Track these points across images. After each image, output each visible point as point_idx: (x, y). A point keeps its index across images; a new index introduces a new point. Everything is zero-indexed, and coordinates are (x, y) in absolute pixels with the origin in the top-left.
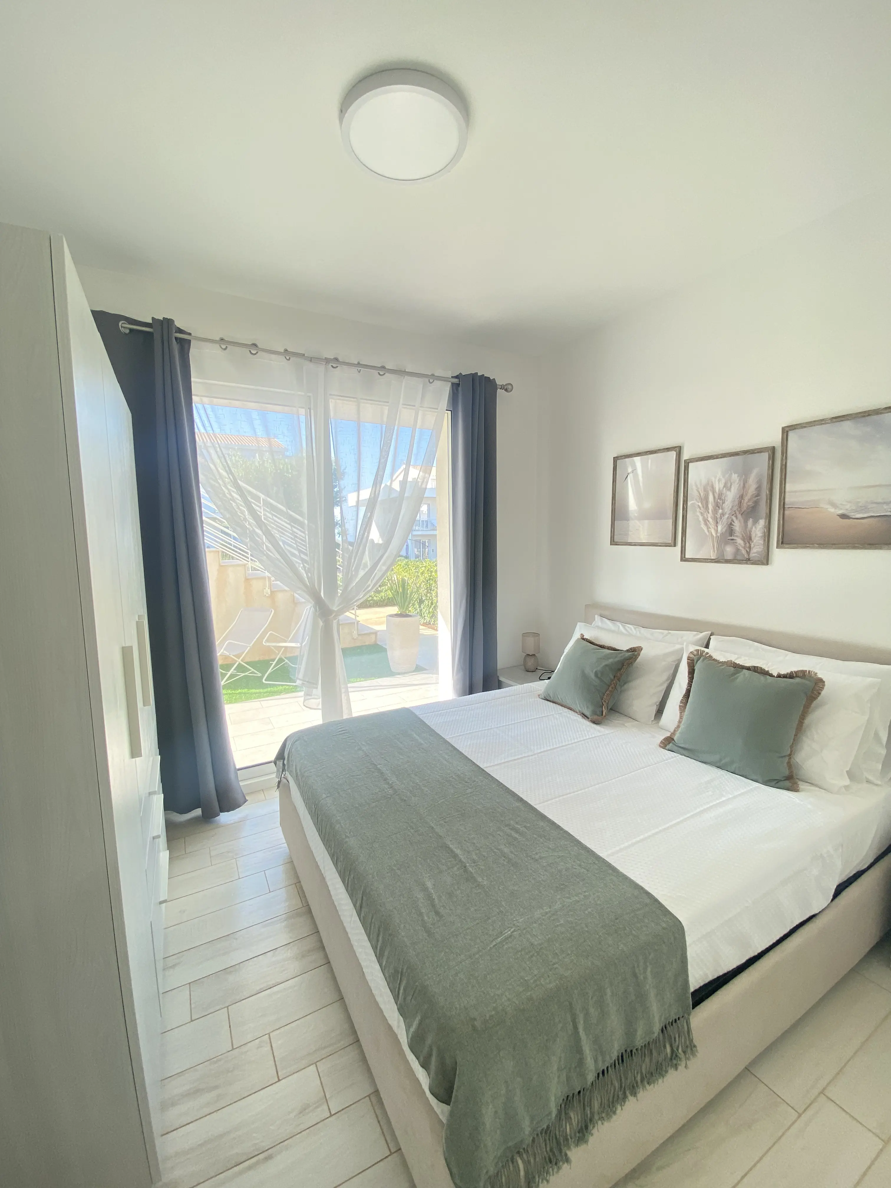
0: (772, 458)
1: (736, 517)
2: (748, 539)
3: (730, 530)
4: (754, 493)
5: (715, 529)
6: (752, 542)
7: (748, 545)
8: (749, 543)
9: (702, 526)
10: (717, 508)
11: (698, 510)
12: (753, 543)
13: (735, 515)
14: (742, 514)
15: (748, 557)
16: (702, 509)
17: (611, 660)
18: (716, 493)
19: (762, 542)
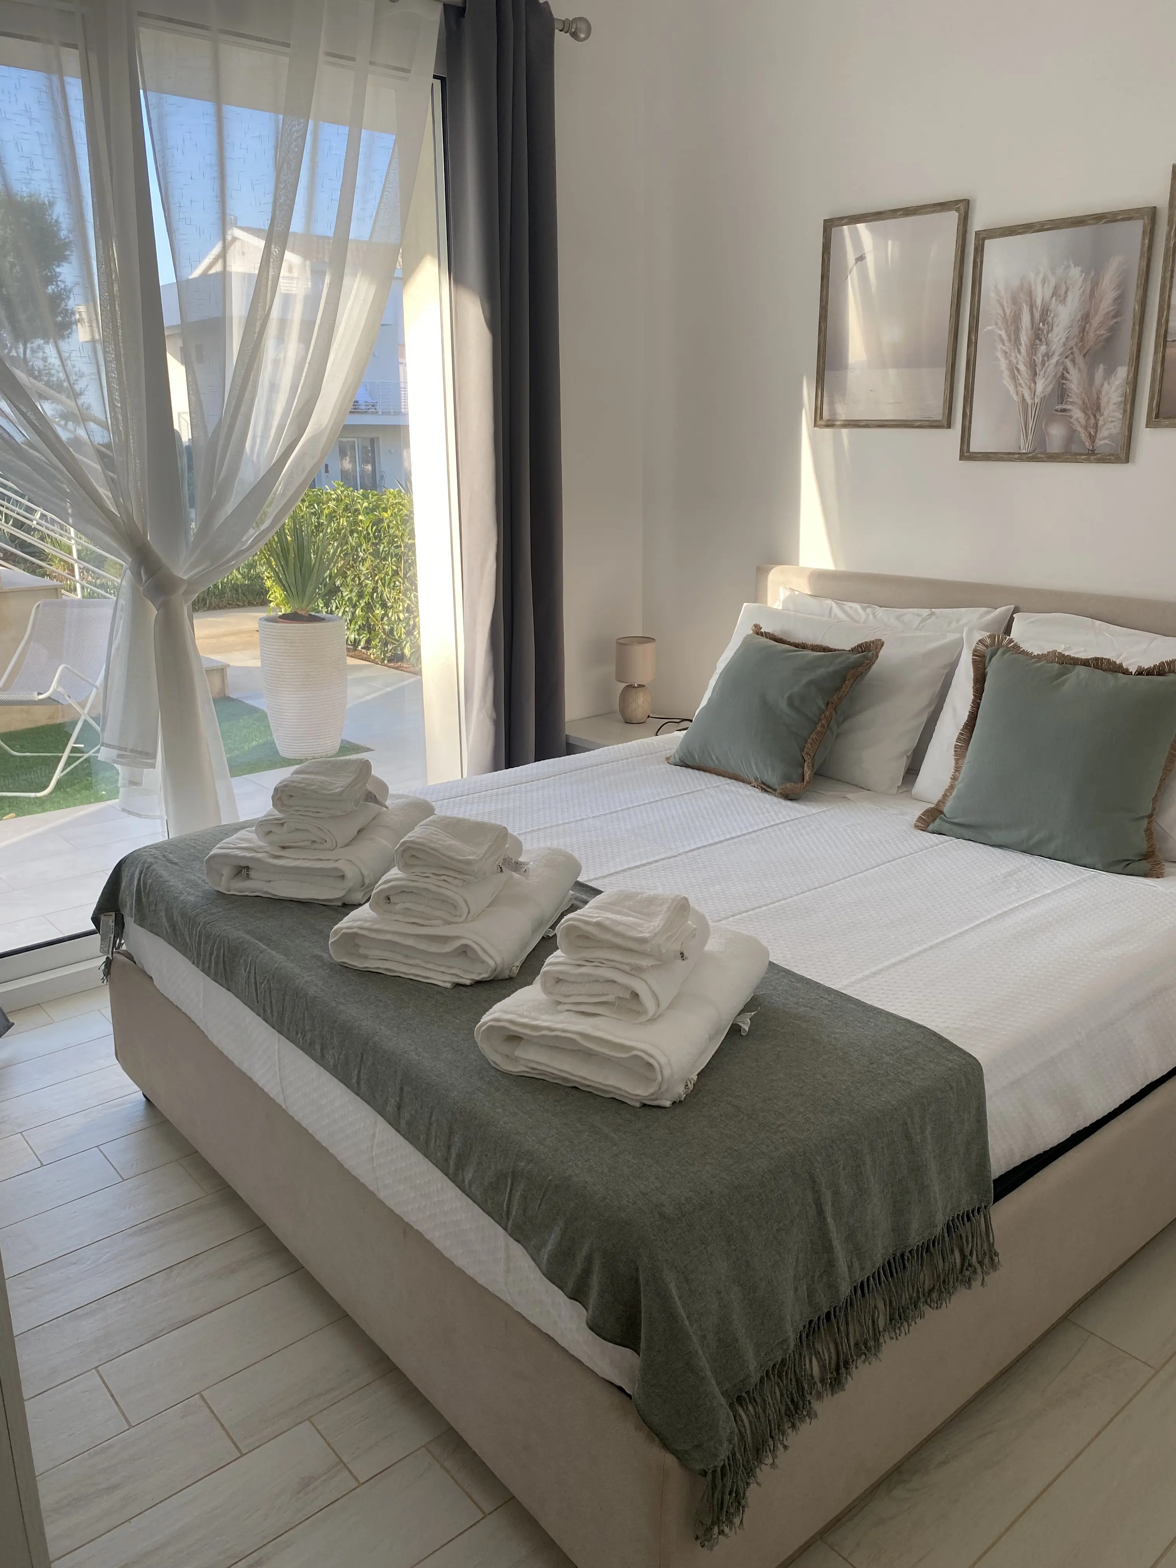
0: (1150, 233)
1: (1073, 361)
2: (1093, 408)
3: (1061, 392)
4: (1111, 309)
5: (1030, 388)
6: (1102, 415)
7: (1092, 421)
8: (1095, 416)
9: (1005, 383)
10: (1038, 342)
11: (1000, 346)
12: (1101, 418)
13: (1071, 356)
14: (1084, 355)
15: (1091, 448)
16: (1006, 343)
17: (821, 672)
18: (1037, 309)
19: (1119, 415)
